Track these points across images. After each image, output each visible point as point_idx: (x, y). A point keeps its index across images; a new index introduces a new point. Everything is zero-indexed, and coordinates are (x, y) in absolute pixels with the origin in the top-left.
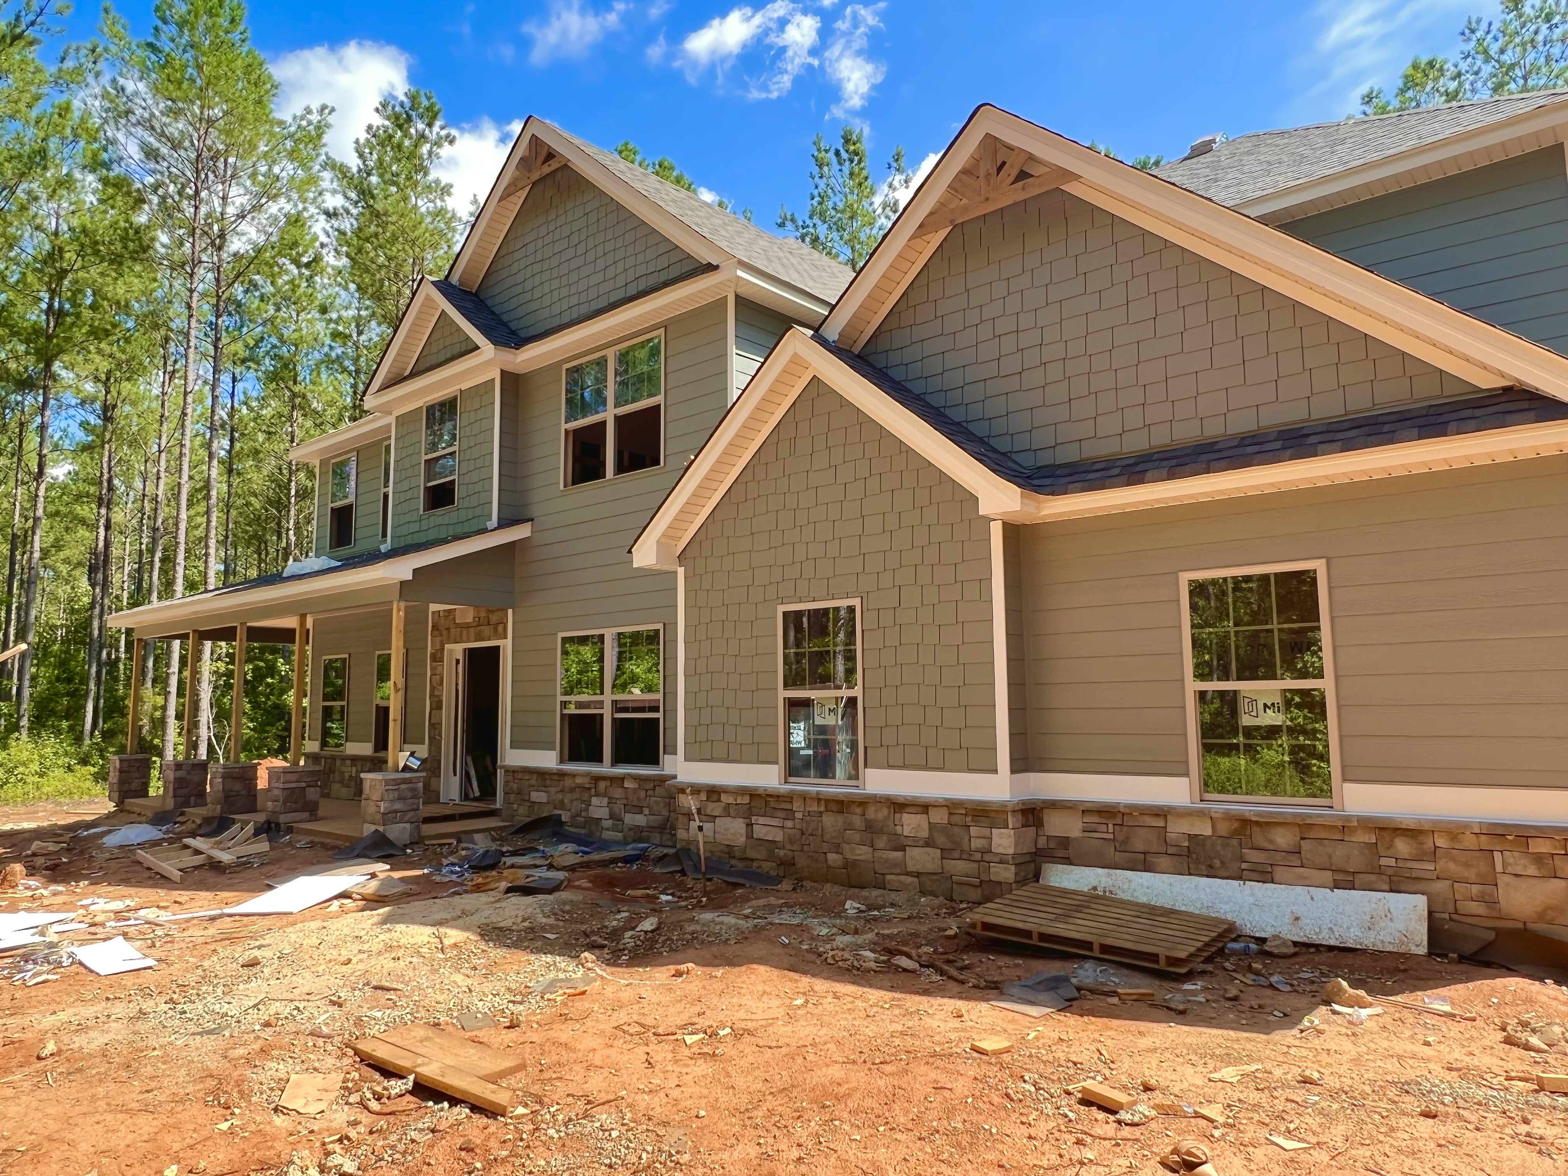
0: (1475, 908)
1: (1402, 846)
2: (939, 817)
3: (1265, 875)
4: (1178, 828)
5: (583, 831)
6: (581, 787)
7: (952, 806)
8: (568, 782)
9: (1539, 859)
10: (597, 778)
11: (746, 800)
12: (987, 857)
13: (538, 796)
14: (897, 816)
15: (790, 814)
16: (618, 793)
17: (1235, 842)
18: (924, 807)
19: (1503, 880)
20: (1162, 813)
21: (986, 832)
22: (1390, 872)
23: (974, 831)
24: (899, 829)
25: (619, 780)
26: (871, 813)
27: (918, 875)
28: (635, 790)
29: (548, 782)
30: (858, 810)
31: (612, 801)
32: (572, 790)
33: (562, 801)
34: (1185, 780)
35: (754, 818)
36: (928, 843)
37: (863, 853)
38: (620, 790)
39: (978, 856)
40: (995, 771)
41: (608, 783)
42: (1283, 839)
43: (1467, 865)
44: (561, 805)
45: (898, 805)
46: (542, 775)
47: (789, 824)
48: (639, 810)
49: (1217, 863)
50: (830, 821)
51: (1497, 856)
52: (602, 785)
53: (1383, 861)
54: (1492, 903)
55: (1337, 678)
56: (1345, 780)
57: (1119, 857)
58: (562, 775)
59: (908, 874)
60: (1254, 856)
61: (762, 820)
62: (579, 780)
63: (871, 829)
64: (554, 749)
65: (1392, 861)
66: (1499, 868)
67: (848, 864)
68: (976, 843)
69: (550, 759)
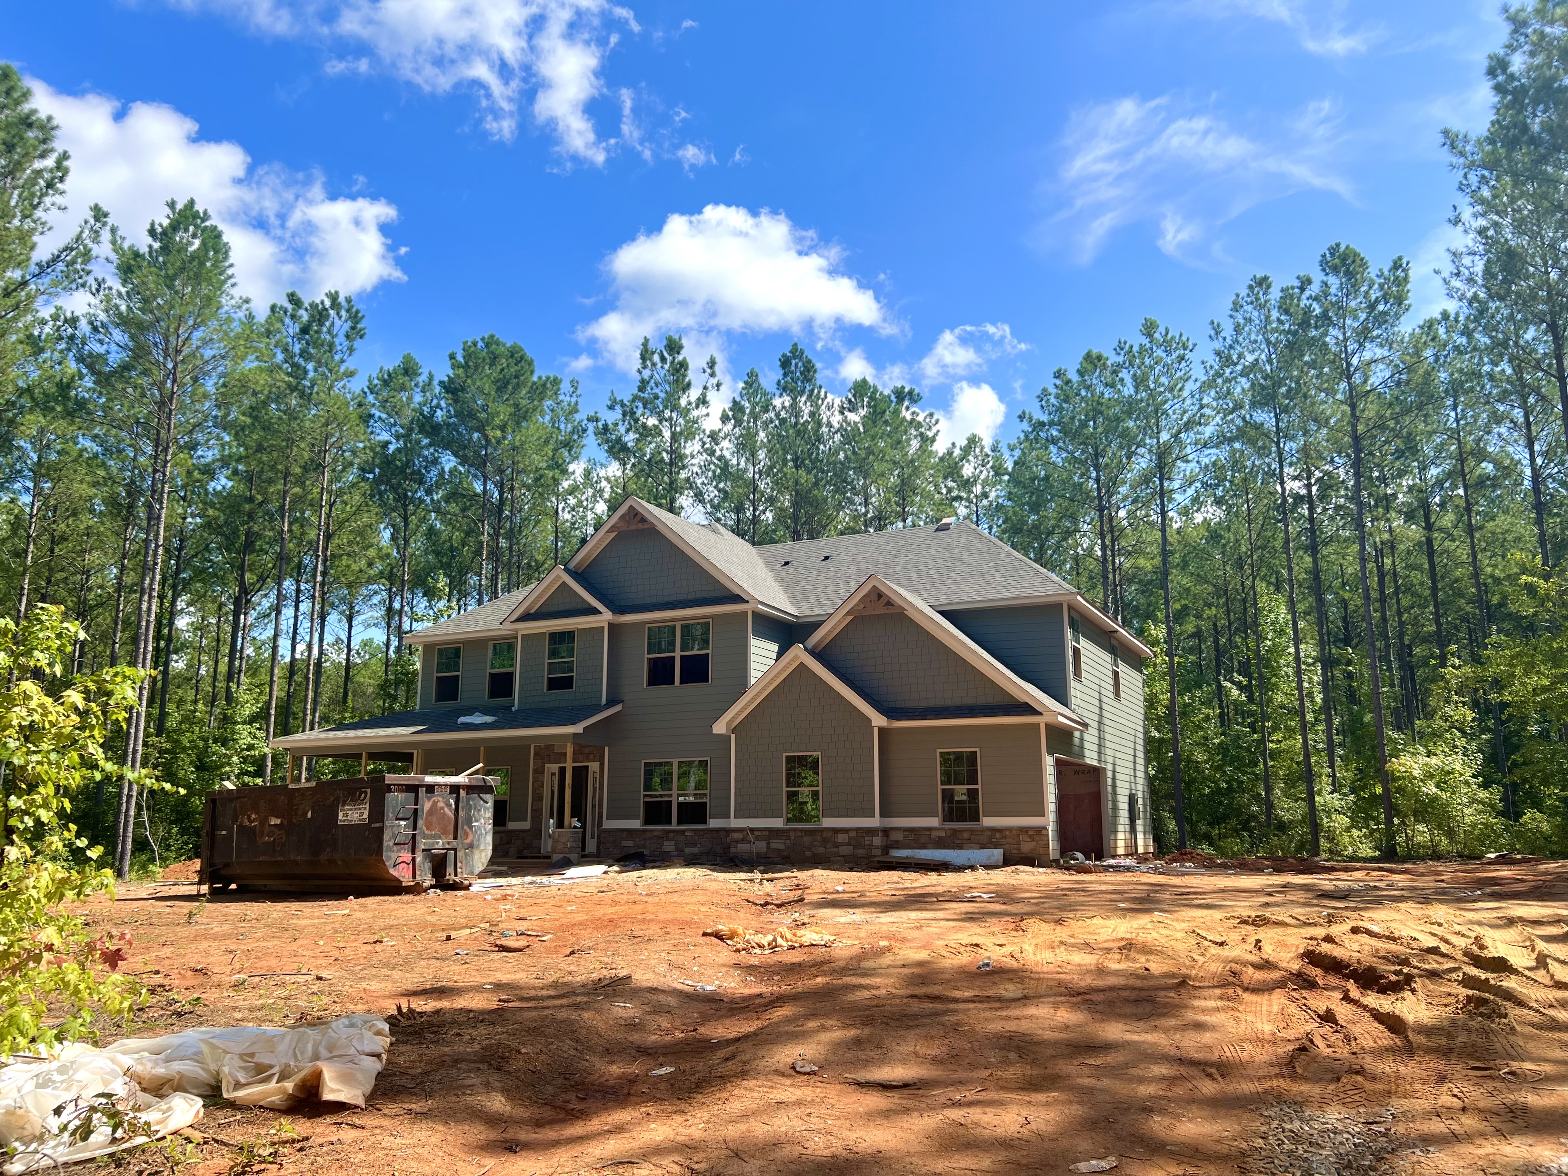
0: (1013, 848)
1: (998, 835)
2: (853, 834)
3: (960, 847)
4: (935, 834)
6: (659, 837)
7: (857, 830)
8: (648, 835)
9: (1030, 836)
10: (667, 832)
11: (767, 833)
12: (871, 847)
13: (625, 843)
14: (836, 835)
15: (788, 838)
17: (952, 837)
18: (846, 830)
20: (930, 829)
21: (870, 838)
22: (995, 842)
23: (866, 838)
24: (836, 838)
25: (683, 831)
26: (825, 834)
27: (844, 856)
28: (692, 836)
29: (635, 835)
30: (820, 834)
31: (677, 840)
32: (651, 838)
34: (937, 819)
35: (770, 841)
36: (848, 844)
37: (821, 850)
38: (682, 837)
39: (868, 847)
40: (874, 817)
41: (675, 834)
42: (966, 835)
43: (1013, 839)
44: (644, 846)
45: (837, 831)
46: (630, 832)
47: (788, 841)
48: (695, 845)
49: (946, 845)
50: (806, 839)
51: (1020, 836)
52: (671, 835)
53: (993, 840)
54: (1019, 849)
55: (982, 784)
56: (983, 816)
57: (915, 845)
58: (645, 831)
59: (839, 856)
60: (957, 841)
61: (774, 841)
62: (655, 834)
63: (825, 841)
64: (640, 819)
66: (1021, 839)
67: (814, 855)
69: (636, 824)
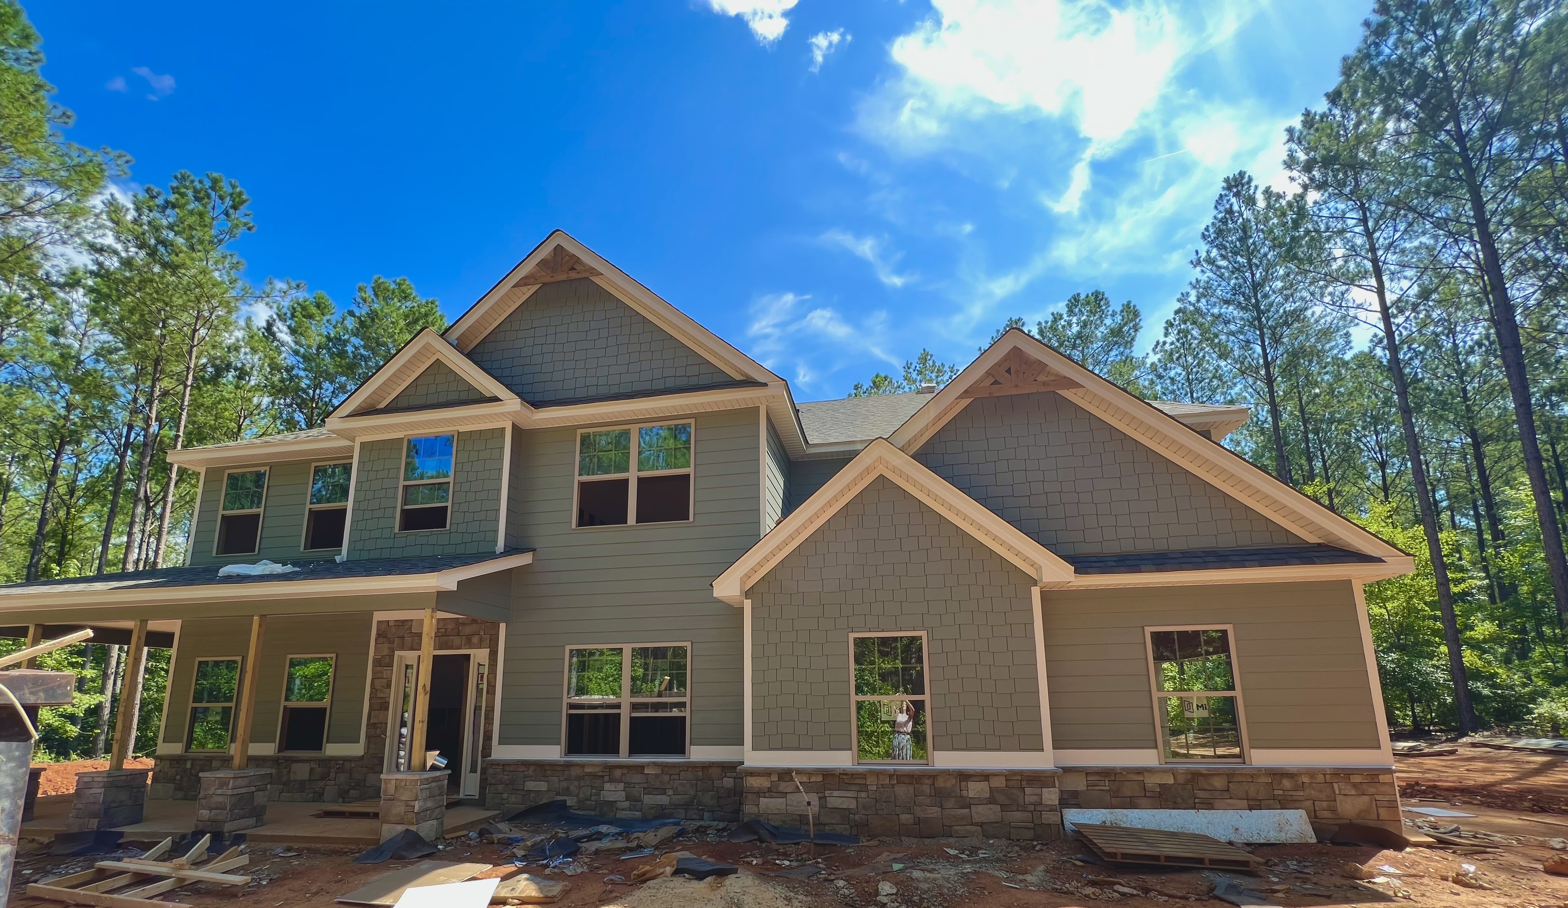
0: (1327, 814)
1: (1287, 783)
2: (999, 783)
3: (1209, 805)
4: (1152, 781)
5: (593, 813)
6: (592, 775)
7: (1009, 775)
8: (575, 772)
9: (1355, 785)
10: (610, 768)
11: (819, 778)
12: (1038, 808)
13: (531, 785)
14: (963, 784)
15: (864, 787)
16: (637, 778)
17: (1189, 787)
18: (985, 776)
19: (1339, 798)
20: (1139, 772)
21: (1038, 791)
22: (1280, 798)
23: (1028, 791)
24: (965, 793)
25: (641, 768)
26: (940, 783)
27: (981, 825)
28: (657, 775)
29: (549, 772)
30: (929, 782)
31: (628, 785)
32: (579, 778)
33: (568, 788)
34: (1154, 751)
35: (827, 793)
36: (991, 801)
37: (934, 812)
38: (639, 776)
39: (1032, 808)
40: (1042, 750)
41: (625, 771)
42: (1219, 783)
43: (1320, 791)
44: (567, 791)
45: (964, 776)
46: (542, 768)
47: (863, 795)
48: (663, 792)
49: (1180, 801)
50: (902, 791)
51: (1335, 785)
52: (618, 773)
53: (1276, 792)
54: (1334, 810)
55: (1243, 689)
56: (1251, 747)
57: (1115, 801)
58: (568, 765)
59: (972, 824)
60: (1201, 794)
61: (836, 793)
62: (587, 770)
63: (940, 796)
64: (560, 744)
65: (1281, 792)
66: (1337, 792)
67: (918, 821)
68: (1029, 799)
69: (553, 753)
